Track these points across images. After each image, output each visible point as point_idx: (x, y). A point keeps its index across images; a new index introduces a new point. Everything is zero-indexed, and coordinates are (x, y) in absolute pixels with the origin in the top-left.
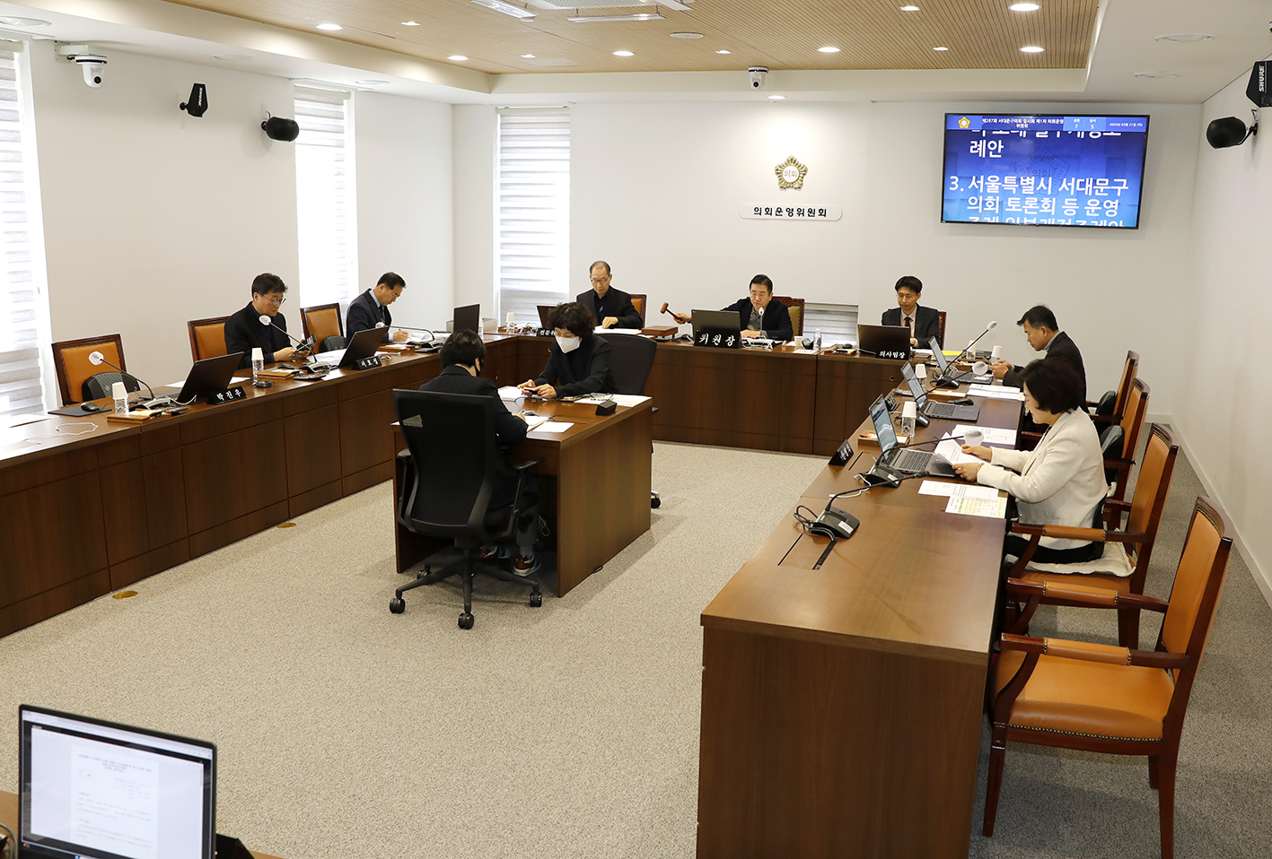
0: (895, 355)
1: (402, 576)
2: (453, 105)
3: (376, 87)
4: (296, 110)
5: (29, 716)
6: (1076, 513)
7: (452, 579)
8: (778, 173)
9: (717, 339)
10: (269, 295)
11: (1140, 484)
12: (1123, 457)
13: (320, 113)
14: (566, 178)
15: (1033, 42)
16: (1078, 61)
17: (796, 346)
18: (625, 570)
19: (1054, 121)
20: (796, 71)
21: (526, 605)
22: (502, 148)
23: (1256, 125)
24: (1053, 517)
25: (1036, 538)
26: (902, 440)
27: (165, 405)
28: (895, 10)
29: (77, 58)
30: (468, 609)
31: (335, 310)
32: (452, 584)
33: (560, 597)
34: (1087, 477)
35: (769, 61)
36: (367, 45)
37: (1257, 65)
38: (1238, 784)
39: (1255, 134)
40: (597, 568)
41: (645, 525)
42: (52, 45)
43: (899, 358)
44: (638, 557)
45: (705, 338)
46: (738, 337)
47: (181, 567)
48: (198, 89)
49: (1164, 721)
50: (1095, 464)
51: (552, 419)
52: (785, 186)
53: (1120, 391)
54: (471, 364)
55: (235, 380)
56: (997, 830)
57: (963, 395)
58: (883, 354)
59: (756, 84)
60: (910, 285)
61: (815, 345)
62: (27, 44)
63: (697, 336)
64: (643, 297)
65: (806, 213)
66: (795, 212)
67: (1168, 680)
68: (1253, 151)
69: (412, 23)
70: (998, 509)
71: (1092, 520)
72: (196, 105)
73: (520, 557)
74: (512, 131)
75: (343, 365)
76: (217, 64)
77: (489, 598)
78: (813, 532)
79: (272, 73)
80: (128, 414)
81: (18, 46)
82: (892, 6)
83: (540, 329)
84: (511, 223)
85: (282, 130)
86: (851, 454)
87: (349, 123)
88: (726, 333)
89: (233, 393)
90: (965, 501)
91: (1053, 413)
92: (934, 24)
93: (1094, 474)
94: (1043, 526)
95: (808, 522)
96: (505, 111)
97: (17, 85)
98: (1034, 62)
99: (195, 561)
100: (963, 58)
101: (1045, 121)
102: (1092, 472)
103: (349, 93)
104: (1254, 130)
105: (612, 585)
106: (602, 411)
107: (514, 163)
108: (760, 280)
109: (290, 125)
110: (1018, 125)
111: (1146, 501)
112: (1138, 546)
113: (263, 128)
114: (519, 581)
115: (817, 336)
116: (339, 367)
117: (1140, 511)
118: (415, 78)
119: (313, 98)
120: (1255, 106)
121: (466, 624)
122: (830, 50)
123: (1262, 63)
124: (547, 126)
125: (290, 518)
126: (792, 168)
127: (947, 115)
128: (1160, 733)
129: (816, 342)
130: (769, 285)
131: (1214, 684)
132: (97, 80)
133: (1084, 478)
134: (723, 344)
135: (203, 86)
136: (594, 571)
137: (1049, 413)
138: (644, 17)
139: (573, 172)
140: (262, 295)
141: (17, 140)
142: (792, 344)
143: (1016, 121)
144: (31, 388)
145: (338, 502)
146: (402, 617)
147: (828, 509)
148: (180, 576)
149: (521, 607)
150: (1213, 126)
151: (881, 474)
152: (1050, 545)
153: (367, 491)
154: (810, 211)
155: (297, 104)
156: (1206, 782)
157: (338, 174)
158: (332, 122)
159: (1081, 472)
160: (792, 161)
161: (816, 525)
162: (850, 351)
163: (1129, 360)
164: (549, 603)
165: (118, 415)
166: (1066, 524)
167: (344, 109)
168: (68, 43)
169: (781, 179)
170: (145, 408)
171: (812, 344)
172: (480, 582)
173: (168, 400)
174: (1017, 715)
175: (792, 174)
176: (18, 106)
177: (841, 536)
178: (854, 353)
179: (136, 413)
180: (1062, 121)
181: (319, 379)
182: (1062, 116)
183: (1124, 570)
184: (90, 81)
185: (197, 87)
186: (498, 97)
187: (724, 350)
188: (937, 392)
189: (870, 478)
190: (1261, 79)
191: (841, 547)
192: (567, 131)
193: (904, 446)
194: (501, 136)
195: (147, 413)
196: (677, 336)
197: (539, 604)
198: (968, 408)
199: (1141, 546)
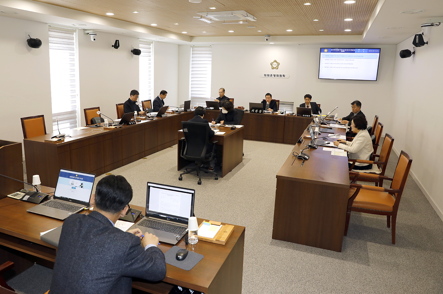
0: (307, 116)
1: (179, 171)
2: (179, 45)
3: (160, 40)
4: (140, 47)
5: (149, 184)
6: (365, 156)
7: (192, 173)
8: (271, 64)
9: (257, 111)
10: (135, 96)
11: (382, 150)
12: (376, 143)
13: (145, 48)
14: (210, 66)
15: (348, 29)
16: (361, 33)
17: (278, 113)
18: (238, 171)
19: (352, 50)
20: (278, 36)
21: (214, 179)
22: (192, 57)
23: (414, 52)
24: (359, 157)
25: (354, 163)
26: (316, 137)
27: (117, 125)
28: (312, 21)
29: (89, 34)
30: (200, 179)
31: (150, 102)
32: (193, 174)
33: (222, 177)
34: (368, 147)
35: (271, 33)
36: (161, 29)
37: (416, 35)
38: (412, 228)
39: (414, 54)
40: (230, 171)
41: (241, 160)
42: (83, 30)
43: (308, 117)
44: (241, 169)
45: (253, 111)
46: (262, 111)
47: (120, 168)
48: (117, 42)
49: (393, 207)
50: (370, 143)
51: (220, 131)
52: (273, 68)
53: (373, 127)
54: (202, 116)
55: (132, 119)
56: (348, 234)
57: (329, 126)
58: (303, 115)
59: (267, 40)
60: (308, 97)
61: (284, 113)
62: (77, 30)
63: (251, 110)
64: (233, 99)
65: (279, 76)
66: (276, 76)
67: (394, 198)
68: (413, 60)
69: (177, 24)
70: (345, 154)
71: (369, 158)
72: (116, 45)
73: (210, 167)
74: (195, 52)
75: (158, 116)
76: (123, 35)
77: (204, 177)
78: (298, 158)
79: (135, 37)
80: (108, 127)
81: (75, 31)
82: (311, 20)
83: (206, 108)
84: (194, 78)
85: (137, 52)
86: (302, 140)
87: (152, 50)
88: (259, 109)
89: (133, 122)
90: (336, 152)
91: (358, 129)
92: (321, 24)
93: (370, 146)
94: (356, 160)
95: (296, 156)
96: (193, 47)
97: (74, 41)
98: (348, 34)
99: (124, 167)
100: (327, 33)
101: (349, 50)
102: (369, 145)
103: (153, 42)
104: (414, 53)
105: (236, 175)
106: (232, 129)
107: (196, 61)
108: (268, 94)
109: (139, 51)
110: (342, 51)
111: (384, 155)
112: (382, 166)
113: (132, 51)
114: (211, 173)
115: (285, 110)
116: (156, 116)
117: (382, 157)
118: (173, 38)
119: (143, 43)
120: (414, 46)
121: (199, 183)
122: (290, 30)
123: (417, 35)
124: (205, 51)
125: (145, 157)
126: (275, 63)
127: (321, 48)
128: (392, 210)
129: (284, 112)
130: (271, 96)
131: (403, 204)
132: (94, 39)
133: (367, 147)
134: (258, 112)
135: (118, 41)
136: (230, 172)
137: (357, 129)
138: (241, 22)
139: (212, 64)
140: (133, 96)
141: (74, 55)
142: (277, 112)
143: (341, 50)
144: (75, 121)
145: (156, 153)
146: (182, 181)
147: (302, 153)
148: (121, 170)
149: (213, 180)
150: (402, 52)
151: (312, 145)
152: (358, 165)
153: (163, 150)
154: (280, 75)
155: (140, 45)
156: (403, 227)
157: (149, 64)
158: (148, 50)
159: (366, 145)
160: (275, 61)
161: (299, 156)
162: (294, 115)
163: (376, 118)
164: (220, 179)
165: (106, 127)
166: (362, 159)
167: (151, 46)
168: (87, 30)
169: (272, 66)
170: (112, 126)
171: (283, 113)
172: (202, 173)
173: (117, 124)
174: (354, 204)
175: (275, 65)
176: (74, 46)
177: (306, 159)
178: (295, 115)
179: (110, 127)
180: (355, 50)
181: (153, 119)
182: (354, 49)
183: (378, 172)
184: (92, 40)
185: (116, 41)
186: (192, 43)
187: (258, 114)
188: (321, 126)
189: (310, 146)
190: (417, 39)
191: (306, 162)
192: (211, 52)
193: (316, 139)
194: (192, 54)
195: (114, 127)
196: (244, 110)
197: (217, 179)
198: (331, 130)
199: (383, 165)
